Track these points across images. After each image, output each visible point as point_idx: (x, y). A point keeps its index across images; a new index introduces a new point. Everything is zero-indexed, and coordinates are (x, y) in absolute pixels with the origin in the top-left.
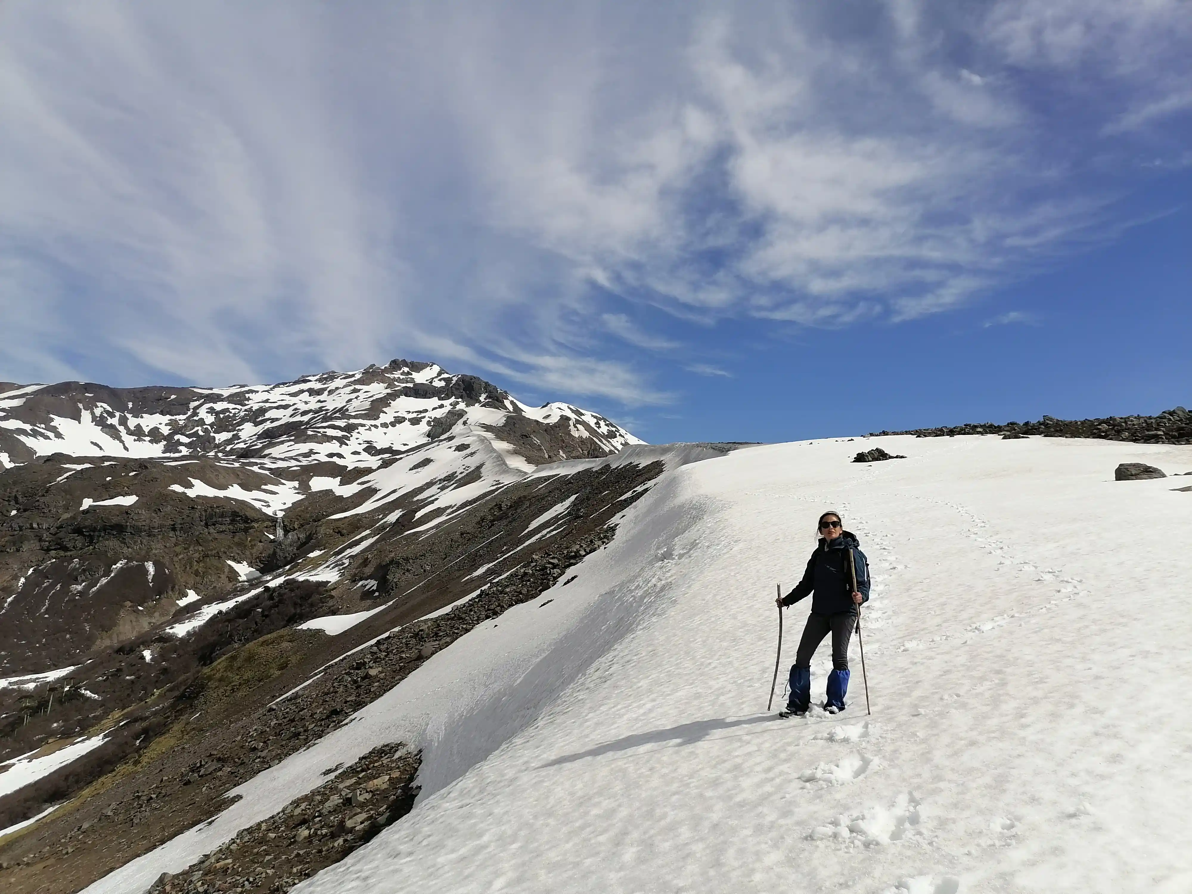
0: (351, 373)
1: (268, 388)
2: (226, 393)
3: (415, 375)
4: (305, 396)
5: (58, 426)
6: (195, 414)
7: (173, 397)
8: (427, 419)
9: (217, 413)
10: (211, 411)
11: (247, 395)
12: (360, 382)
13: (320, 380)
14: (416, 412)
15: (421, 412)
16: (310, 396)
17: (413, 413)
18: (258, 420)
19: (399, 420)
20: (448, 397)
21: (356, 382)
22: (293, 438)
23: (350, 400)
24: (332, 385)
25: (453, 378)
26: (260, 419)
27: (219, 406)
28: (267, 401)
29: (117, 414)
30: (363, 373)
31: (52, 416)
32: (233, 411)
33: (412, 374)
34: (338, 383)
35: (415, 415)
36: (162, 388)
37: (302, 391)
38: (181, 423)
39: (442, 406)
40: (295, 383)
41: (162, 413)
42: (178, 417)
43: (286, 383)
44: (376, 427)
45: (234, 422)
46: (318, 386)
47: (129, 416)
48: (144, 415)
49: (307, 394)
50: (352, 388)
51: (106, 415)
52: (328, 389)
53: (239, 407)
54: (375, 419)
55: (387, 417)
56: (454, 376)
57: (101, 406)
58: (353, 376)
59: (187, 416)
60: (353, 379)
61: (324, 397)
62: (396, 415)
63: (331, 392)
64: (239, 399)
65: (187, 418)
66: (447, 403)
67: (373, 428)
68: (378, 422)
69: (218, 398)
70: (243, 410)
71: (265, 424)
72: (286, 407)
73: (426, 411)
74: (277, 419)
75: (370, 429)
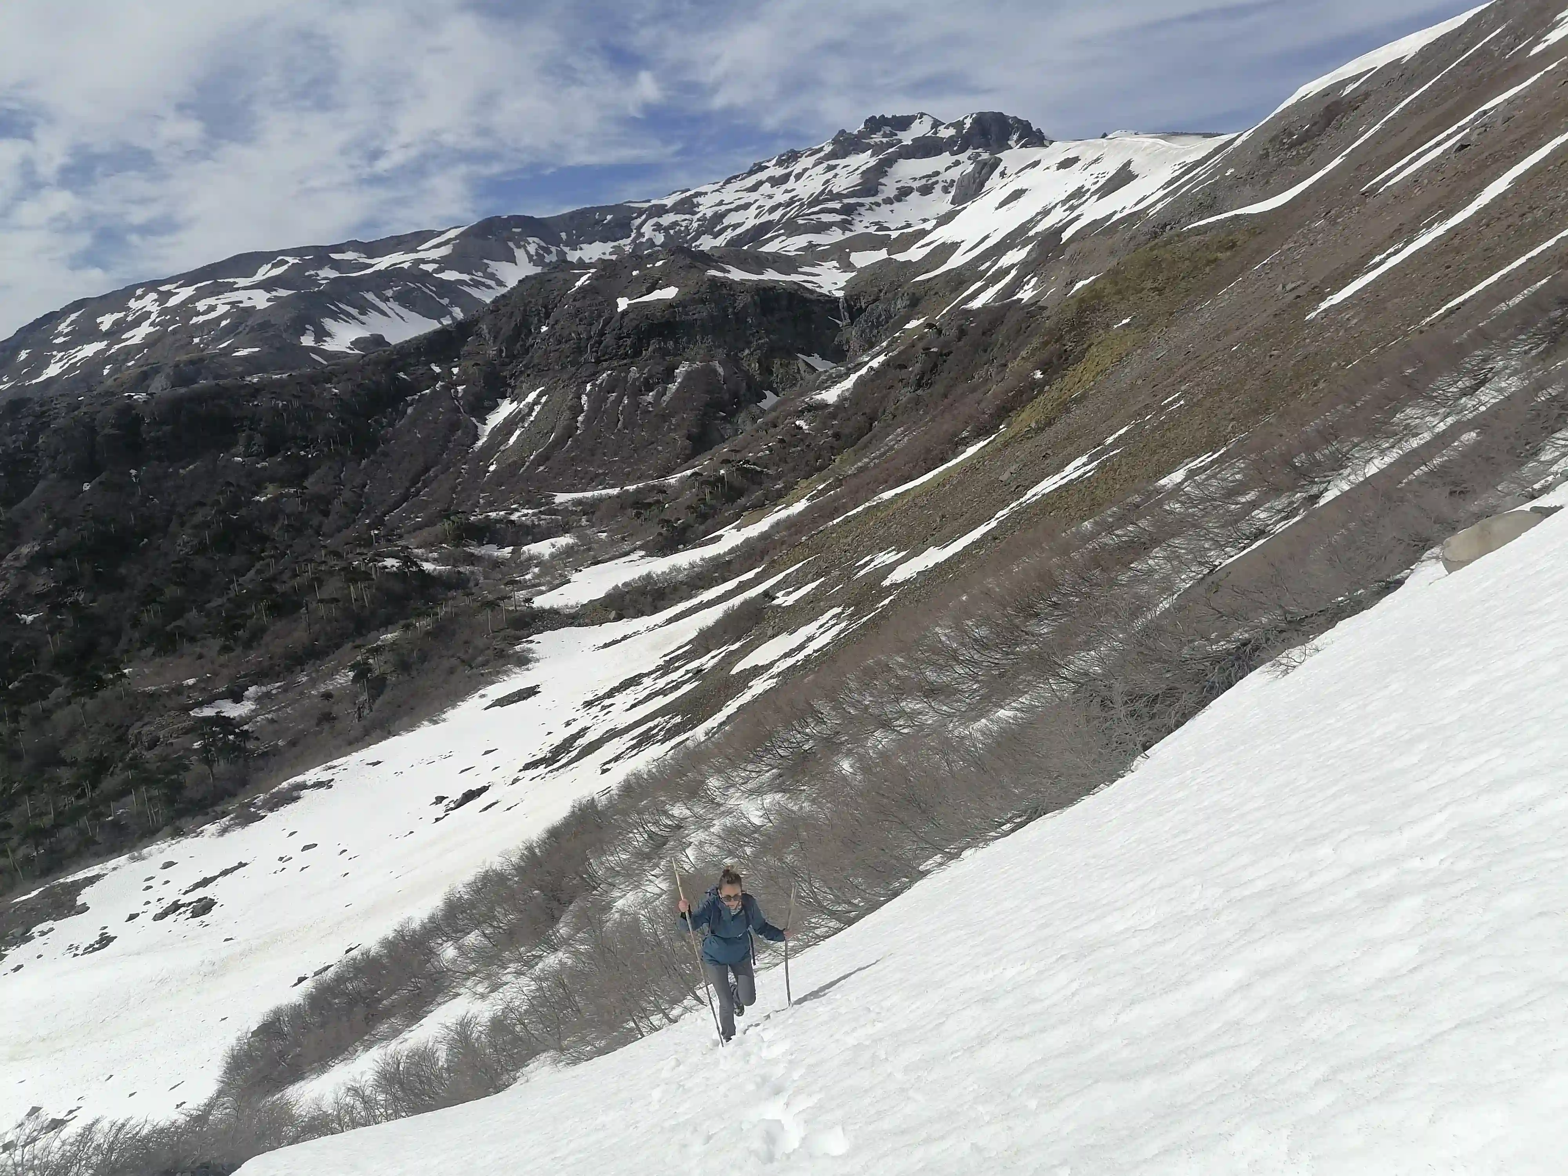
0: (817, 147)
1: (717, 187)
2: (669, 202)
3: (901, 135)
4: (766, 188)
5: (495, 272)
6: (640, 235)
7: (609, 217)
8: (941, 184)
9: (666, 229)
10: (658, 227)
11: (695, 200)
12: (833, 155)
13: (780, 163)
14: (924, 177)
15: (929, 176)
16: (772, 187)
17: (920, 179)
18: (716, 230)
19: (904, 193)
20: (962, 150)
21: (828, 157)
22: (782, 231)
23: (828, 181)
24: (798, 168)
25: (965, 121)
26: (718, 228)
27: (667, 220)
28: (721, 203)
29: (553, 249)
30: (833, 144)
31: (485, 261)
32: (684, 224)
33: (896, 135)
34: (806, 162)
35: (924, 181)
36: (593, 210)
37: (760, 183)
38: (627, 248)
39: (957, 163)
40: (751, 173)
41: (604, 240)
42: (622, 242)
43: (738, 176)
44: (878, 205)
45: (689, 237)
46: (779, 172)
47: (566, 249)
48: (583, 246)
49: (767, 185)
50: (825, 165)
51: (542, 252)
52: (794, 174)
53: (687, 216)
54: (873, 196)
55: (889, 188)
56: (966, 118)
57: (534, 242)
58: (821, 149)
59: (631, 238)
60: (822, 154)
61: (791, 184)
62: (899, 185)
63: (798, 177)
64: (687, 206)
65: (634, 241)
66: (962, 157)
67: (874, 207)
68: (879, 199)
69: (661, 210)
70: (695, 220)
71: (725, 234)
72: (746, 206)
73: (937, 173)
74: (740, 225)
75: (871, 209)
